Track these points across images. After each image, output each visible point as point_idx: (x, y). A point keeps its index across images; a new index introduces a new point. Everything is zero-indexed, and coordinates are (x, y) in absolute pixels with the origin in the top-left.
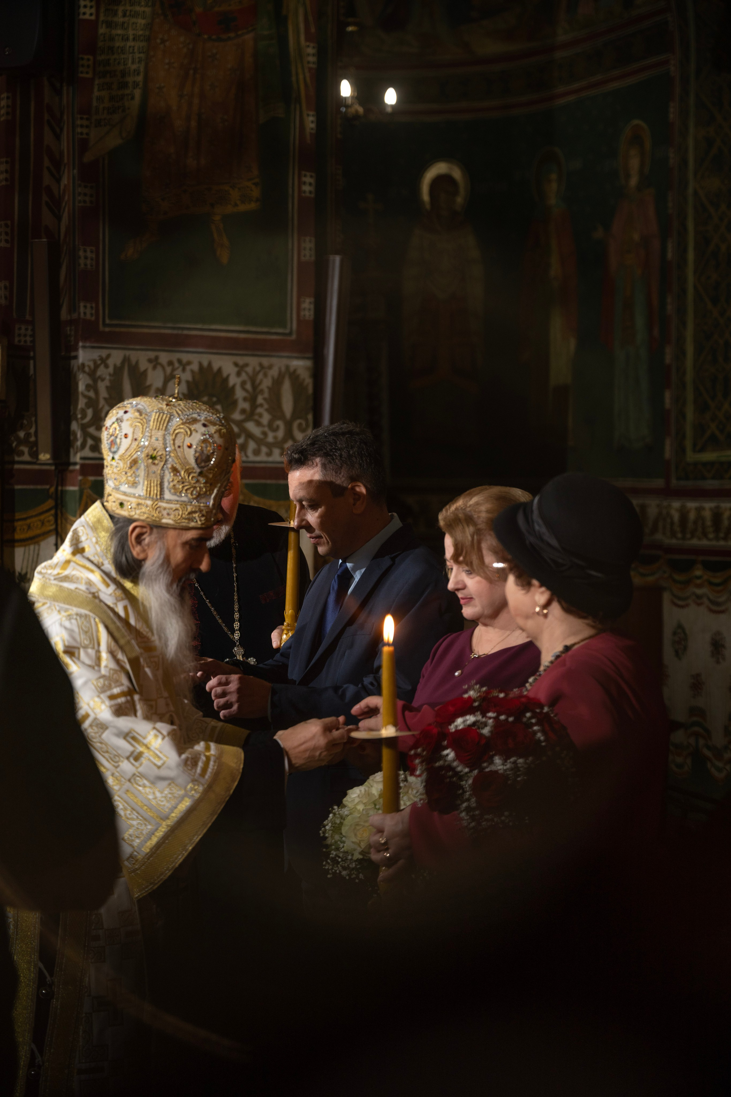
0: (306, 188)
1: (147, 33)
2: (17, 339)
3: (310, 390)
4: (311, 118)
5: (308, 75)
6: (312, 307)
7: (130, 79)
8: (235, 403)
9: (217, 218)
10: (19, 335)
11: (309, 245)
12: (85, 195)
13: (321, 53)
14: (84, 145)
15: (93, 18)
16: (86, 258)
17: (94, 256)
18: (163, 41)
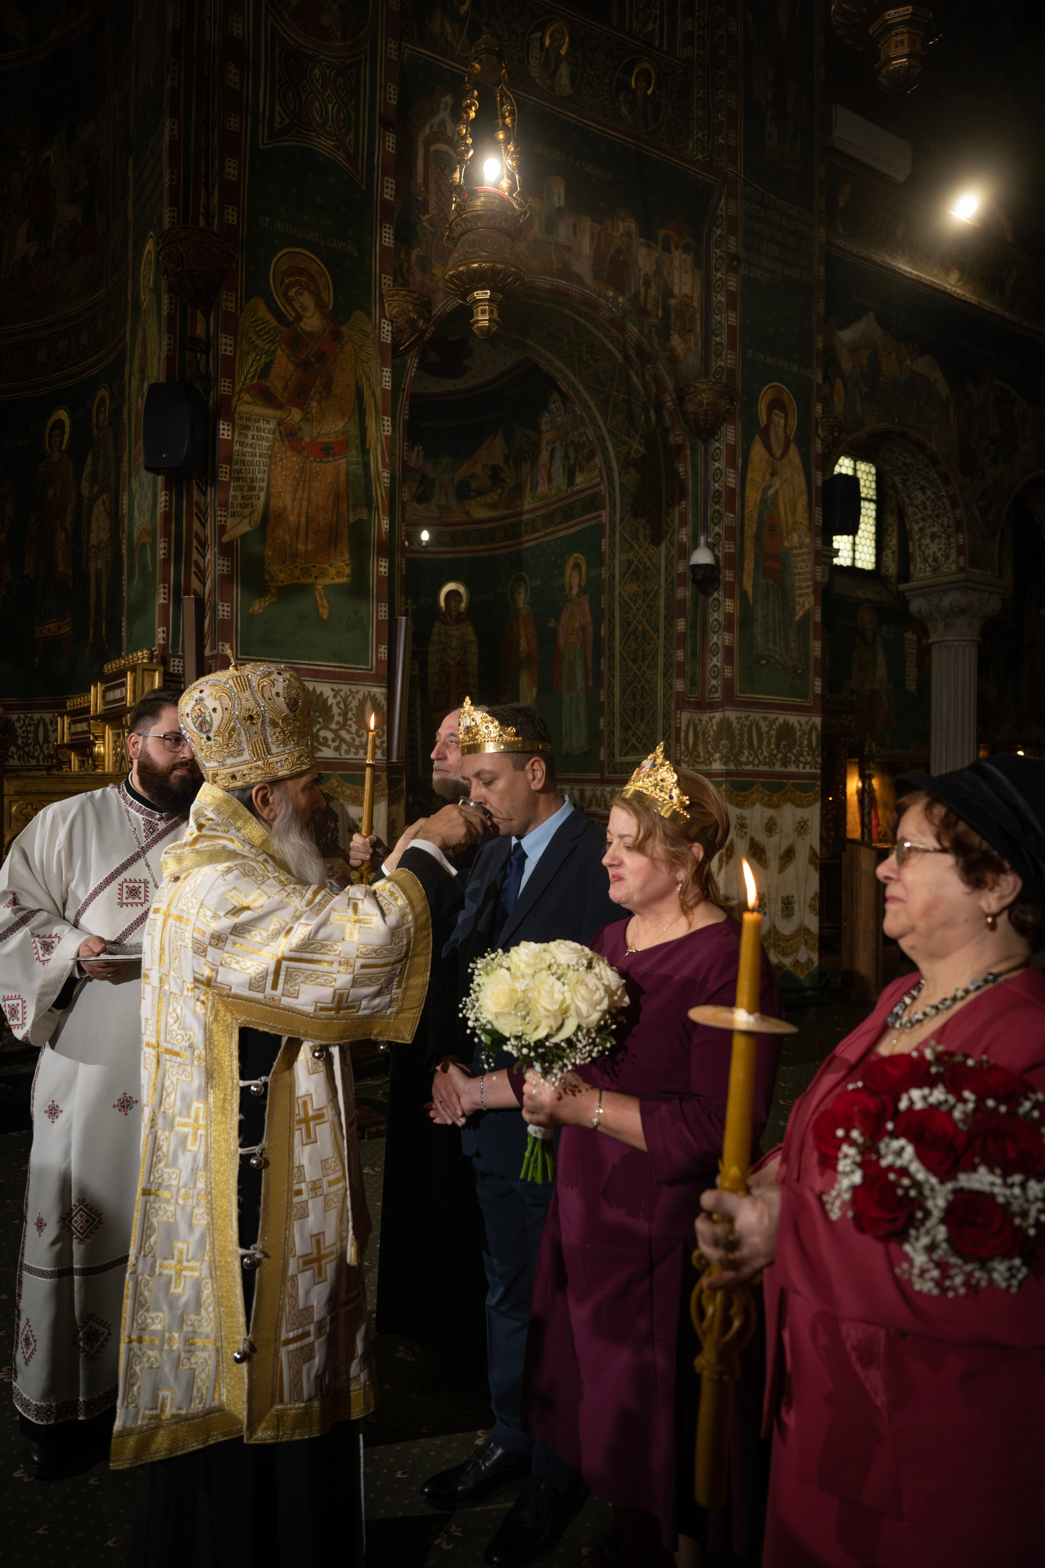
0: (382, 569)
1: (270, 453)
2: (172, 669)
3: (385, 709)
4: (386, 522)
5: (383, 492)
6: (386, 651)
7: (257, 485)
8: (332, 717)
9: (320, 587)
10: (174, 666)
11: (384, 608)
12: (223, 565)
13: (392, 479)
14: (222, 530)
15: (230, 438)
16: (223, 611)
17: (229, 609)
18: (281, 459)
